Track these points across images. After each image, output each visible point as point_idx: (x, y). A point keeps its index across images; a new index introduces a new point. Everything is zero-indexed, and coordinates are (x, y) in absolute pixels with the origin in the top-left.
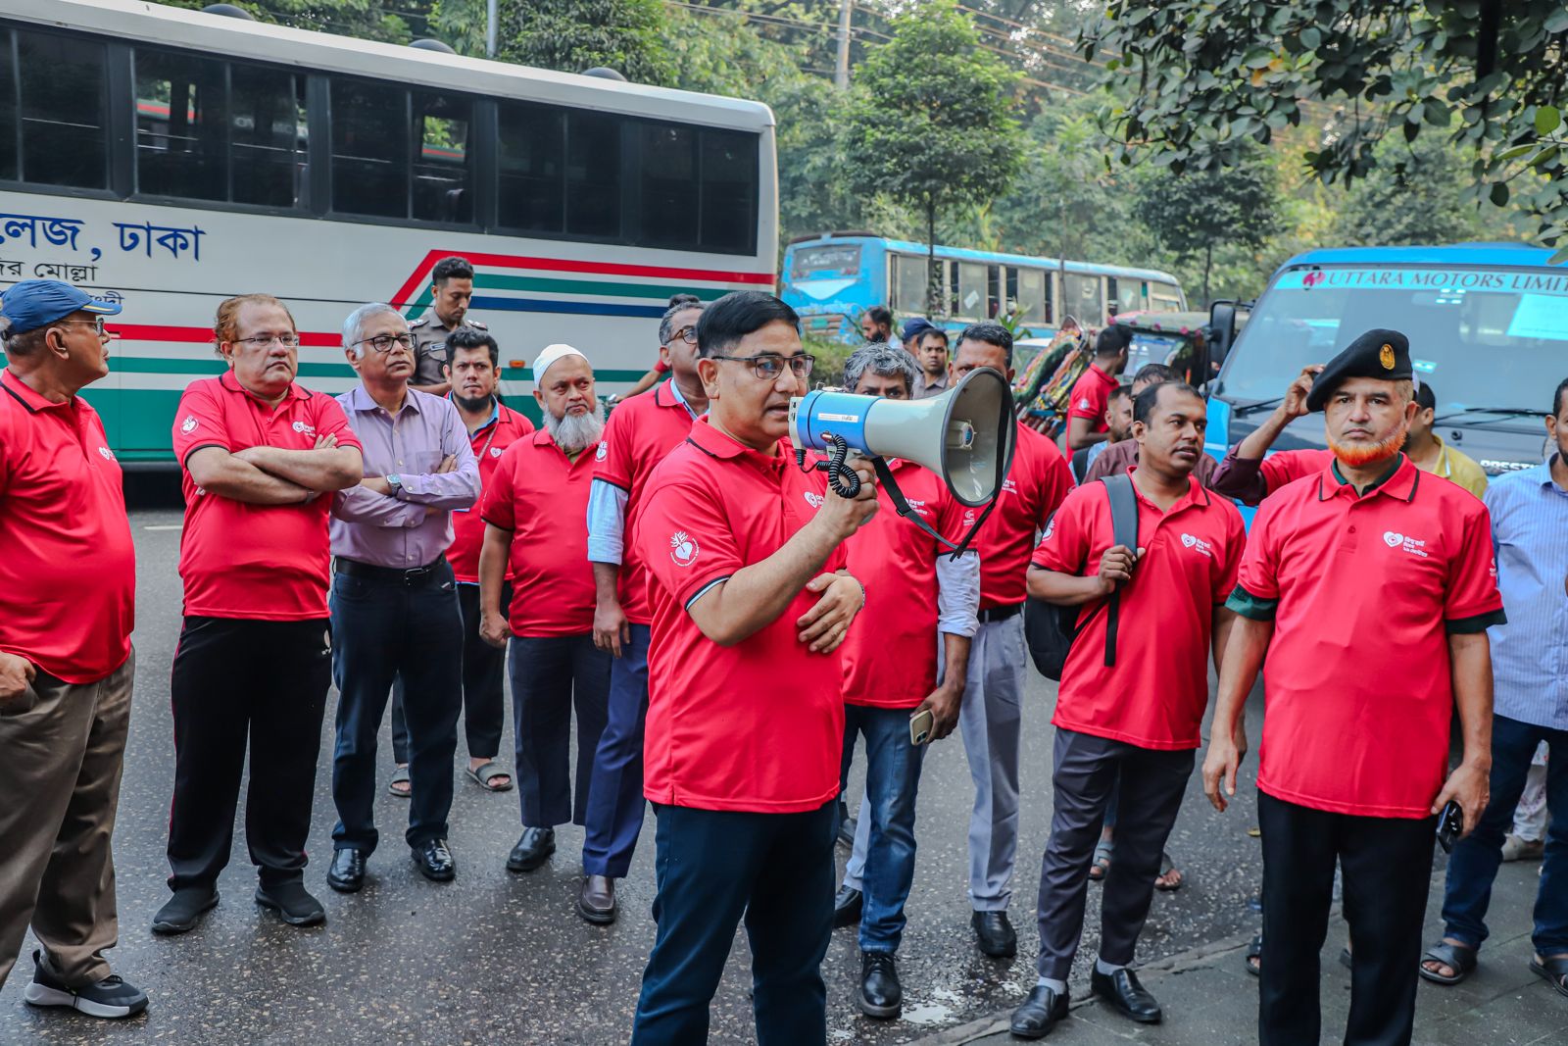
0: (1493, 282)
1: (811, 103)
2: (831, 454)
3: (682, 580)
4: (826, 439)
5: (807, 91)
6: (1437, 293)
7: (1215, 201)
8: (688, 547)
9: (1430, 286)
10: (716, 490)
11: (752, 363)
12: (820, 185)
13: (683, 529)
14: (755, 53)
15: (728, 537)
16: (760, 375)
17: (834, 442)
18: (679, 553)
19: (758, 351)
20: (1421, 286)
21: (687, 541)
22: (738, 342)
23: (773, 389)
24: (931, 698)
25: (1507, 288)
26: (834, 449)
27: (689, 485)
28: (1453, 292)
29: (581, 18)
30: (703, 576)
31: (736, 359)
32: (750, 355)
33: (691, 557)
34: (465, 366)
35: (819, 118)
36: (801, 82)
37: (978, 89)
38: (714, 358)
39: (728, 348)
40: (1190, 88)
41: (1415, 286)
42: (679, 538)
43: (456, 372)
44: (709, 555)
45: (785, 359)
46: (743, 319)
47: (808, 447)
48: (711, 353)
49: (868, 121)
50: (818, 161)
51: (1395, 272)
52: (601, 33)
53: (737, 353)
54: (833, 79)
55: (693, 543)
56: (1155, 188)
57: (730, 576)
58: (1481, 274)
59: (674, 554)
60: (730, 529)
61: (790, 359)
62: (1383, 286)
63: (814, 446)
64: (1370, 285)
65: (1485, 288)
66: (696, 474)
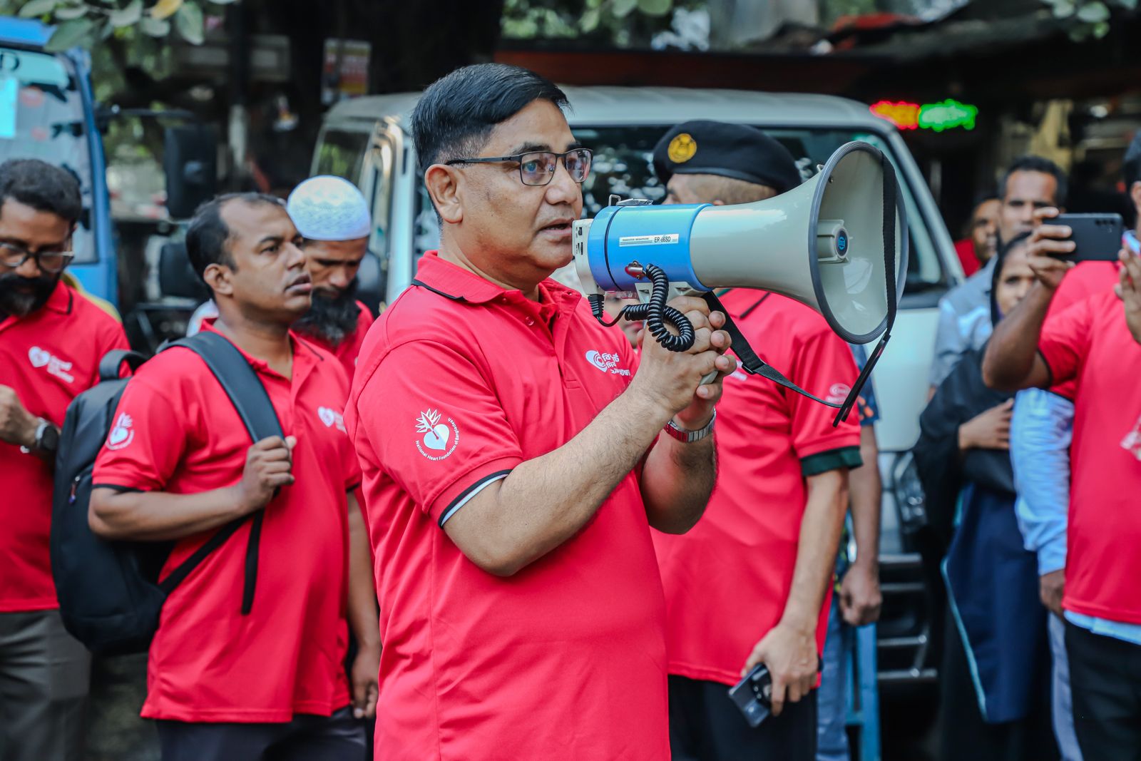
2: (644, 296)
3: (436, 482)
4: (634, 274)
8: (443, 431)
10: (475, 346)
11: (511, 164)
13: (434, 406)
15: (499, 414)
16: (526, 180)
17: (649, 276)
18: (430, 442)
19: (519, 146)
21: (440, 422)
22: (487, 136)
23: (545, 199)
26: (649, 286)
27: (438, 340)
30: (466, 474)
31: (486, 161)
32: (506, 154)
33: (448, 446)
38: (448, 163)
39: (469, 146)
42: (428, 418)
44: (476, 443)
45: (557, 156)
46: (494, 101)
47: (605, 288)
48: (443, 155)
53: (486, 152)
55: (449, 425)
57: (508, 472)
59: (422, 444)
60: (499, 402)
61: (564, 157)
63: (618, 287)
66: (444, 324)
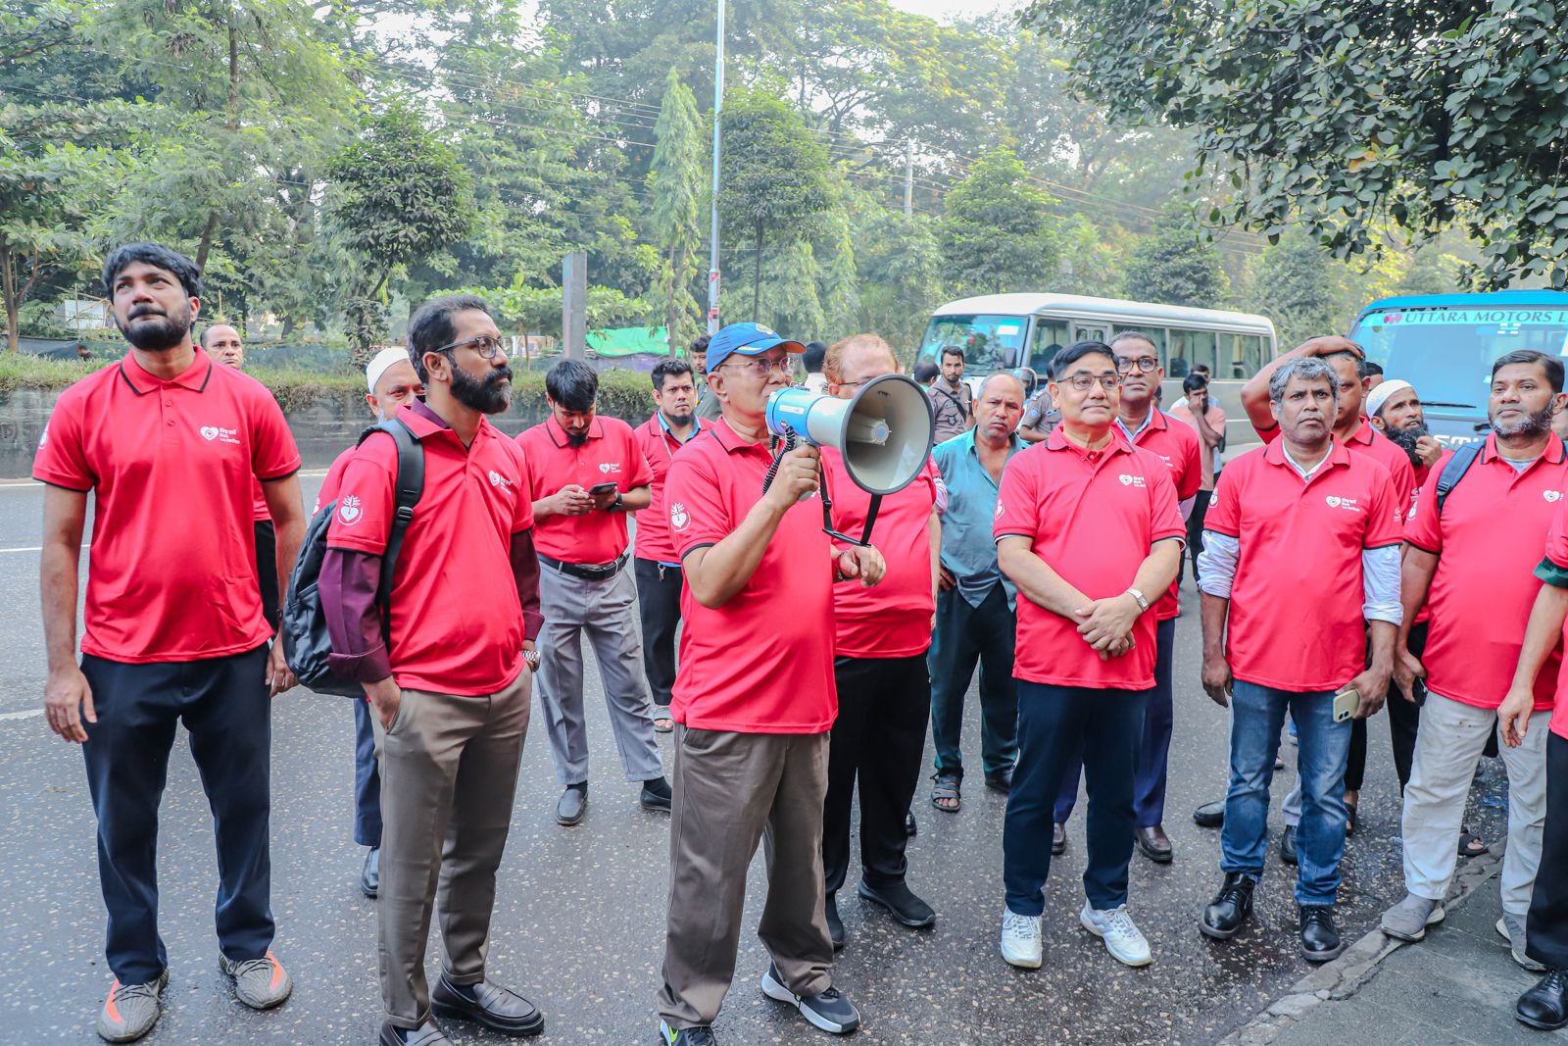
0: (1542, 318)
1: (891, 226)
5: (888, 219)
6: (1498, 327)
7: (1180, 281)
9: (1490, 321)
12: (897, 280)
14: (852, 196)
20: (1483, 322)
24: (1359, 679)
25: (1554, 321)
28: (1510, 325)
29: (777, 165)
34: (674, 389)
35: (896, 236)
36: (883, 214)
37: (1031, 208)
40: (1295, 178)
41: (1478, 322)
43: (667, 395)
49: (956, 231)
50: (897, 264)
51: (1460, 313)
52: (791, 174)
54: (903, 210)
56: (1140, 274)
58: (1532, 312)
62: (1451, 322)
64: (1440, 322)
65: (1536, 322)
